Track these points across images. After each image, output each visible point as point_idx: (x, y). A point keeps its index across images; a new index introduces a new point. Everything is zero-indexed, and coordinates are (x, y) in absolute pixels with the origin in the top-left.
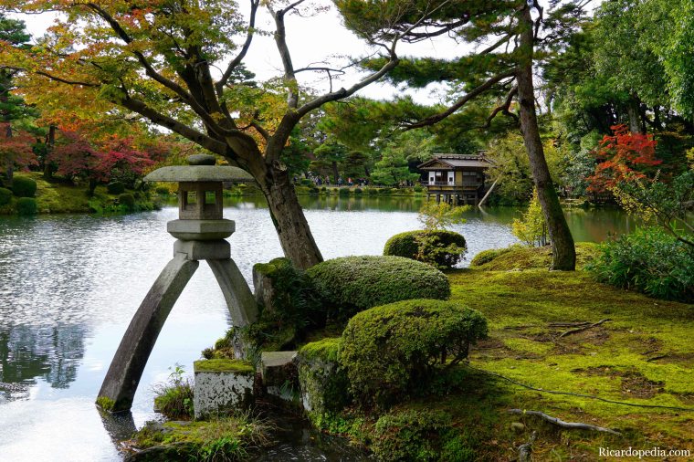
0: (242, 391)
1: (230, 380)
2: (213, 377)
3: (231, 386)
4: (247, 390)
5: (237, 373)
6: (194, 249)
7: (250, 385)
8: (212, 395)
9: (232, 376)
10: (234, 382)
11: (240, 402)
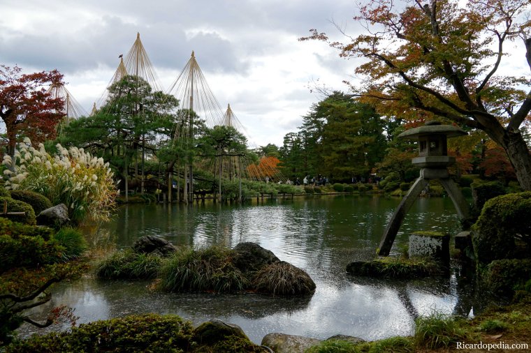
0: (435, 247)
1: (428, 240)
2: (419, 238)
3: (428, 243)
4: (438, 247)
5: (432, 237)
6: (424, 172)
7: (440, 244)
8: (418, 248)
9: (429, 238)
10: (430, 242)
11: (434, 253)
